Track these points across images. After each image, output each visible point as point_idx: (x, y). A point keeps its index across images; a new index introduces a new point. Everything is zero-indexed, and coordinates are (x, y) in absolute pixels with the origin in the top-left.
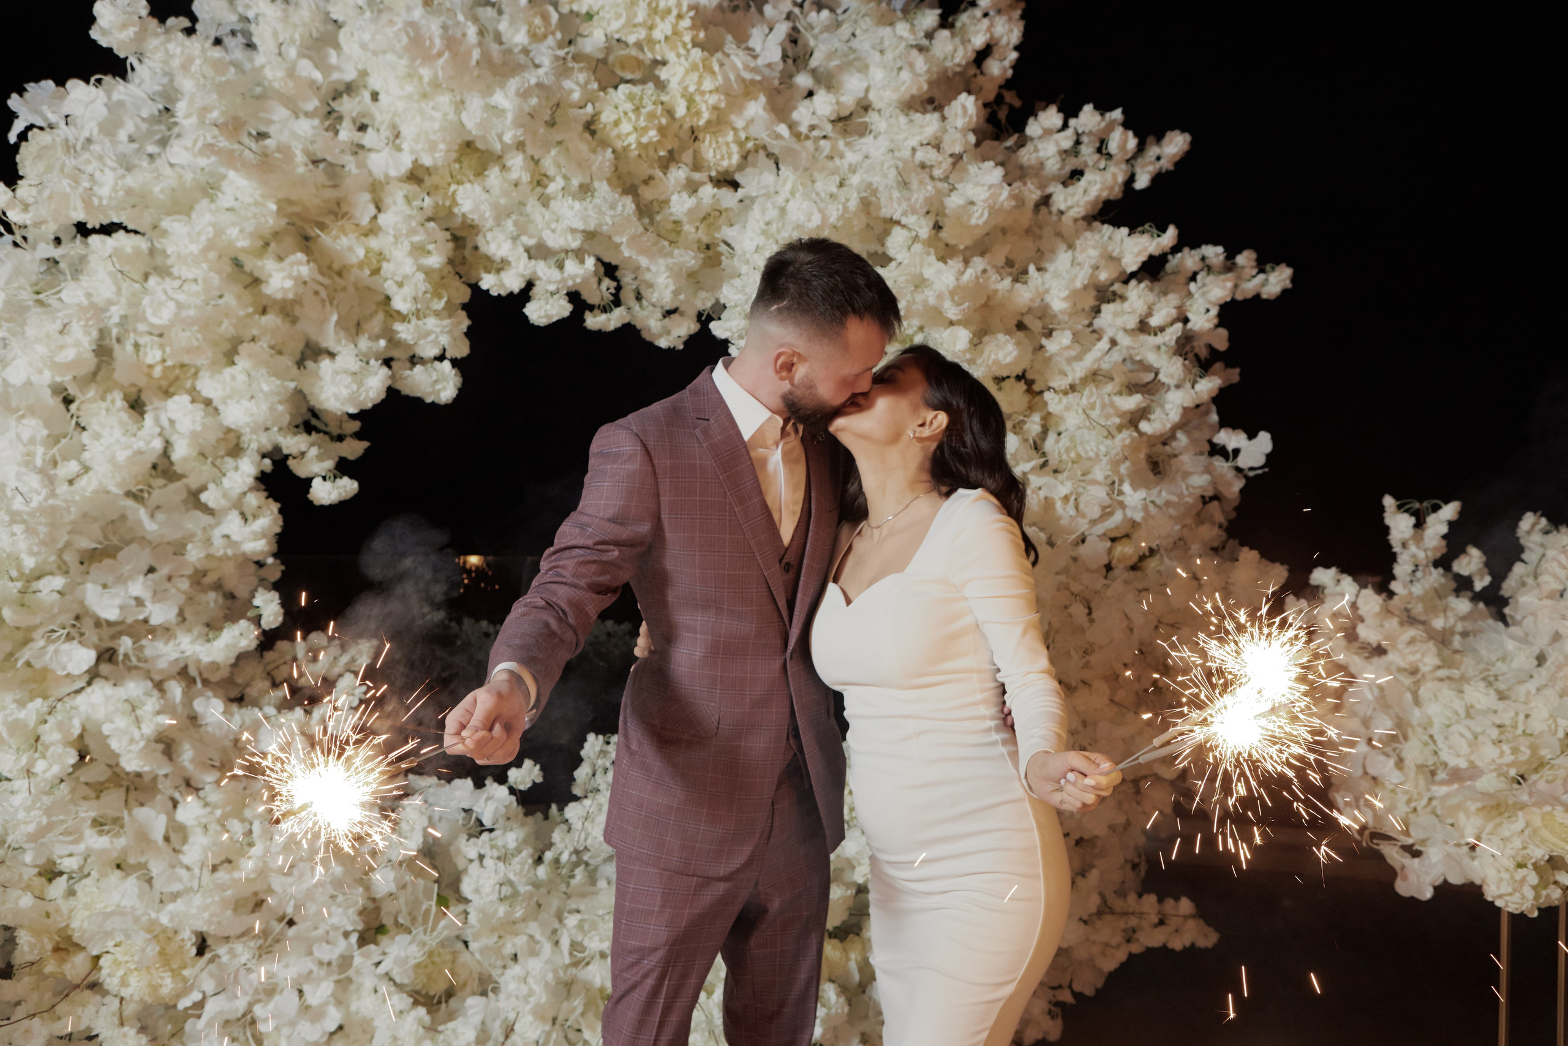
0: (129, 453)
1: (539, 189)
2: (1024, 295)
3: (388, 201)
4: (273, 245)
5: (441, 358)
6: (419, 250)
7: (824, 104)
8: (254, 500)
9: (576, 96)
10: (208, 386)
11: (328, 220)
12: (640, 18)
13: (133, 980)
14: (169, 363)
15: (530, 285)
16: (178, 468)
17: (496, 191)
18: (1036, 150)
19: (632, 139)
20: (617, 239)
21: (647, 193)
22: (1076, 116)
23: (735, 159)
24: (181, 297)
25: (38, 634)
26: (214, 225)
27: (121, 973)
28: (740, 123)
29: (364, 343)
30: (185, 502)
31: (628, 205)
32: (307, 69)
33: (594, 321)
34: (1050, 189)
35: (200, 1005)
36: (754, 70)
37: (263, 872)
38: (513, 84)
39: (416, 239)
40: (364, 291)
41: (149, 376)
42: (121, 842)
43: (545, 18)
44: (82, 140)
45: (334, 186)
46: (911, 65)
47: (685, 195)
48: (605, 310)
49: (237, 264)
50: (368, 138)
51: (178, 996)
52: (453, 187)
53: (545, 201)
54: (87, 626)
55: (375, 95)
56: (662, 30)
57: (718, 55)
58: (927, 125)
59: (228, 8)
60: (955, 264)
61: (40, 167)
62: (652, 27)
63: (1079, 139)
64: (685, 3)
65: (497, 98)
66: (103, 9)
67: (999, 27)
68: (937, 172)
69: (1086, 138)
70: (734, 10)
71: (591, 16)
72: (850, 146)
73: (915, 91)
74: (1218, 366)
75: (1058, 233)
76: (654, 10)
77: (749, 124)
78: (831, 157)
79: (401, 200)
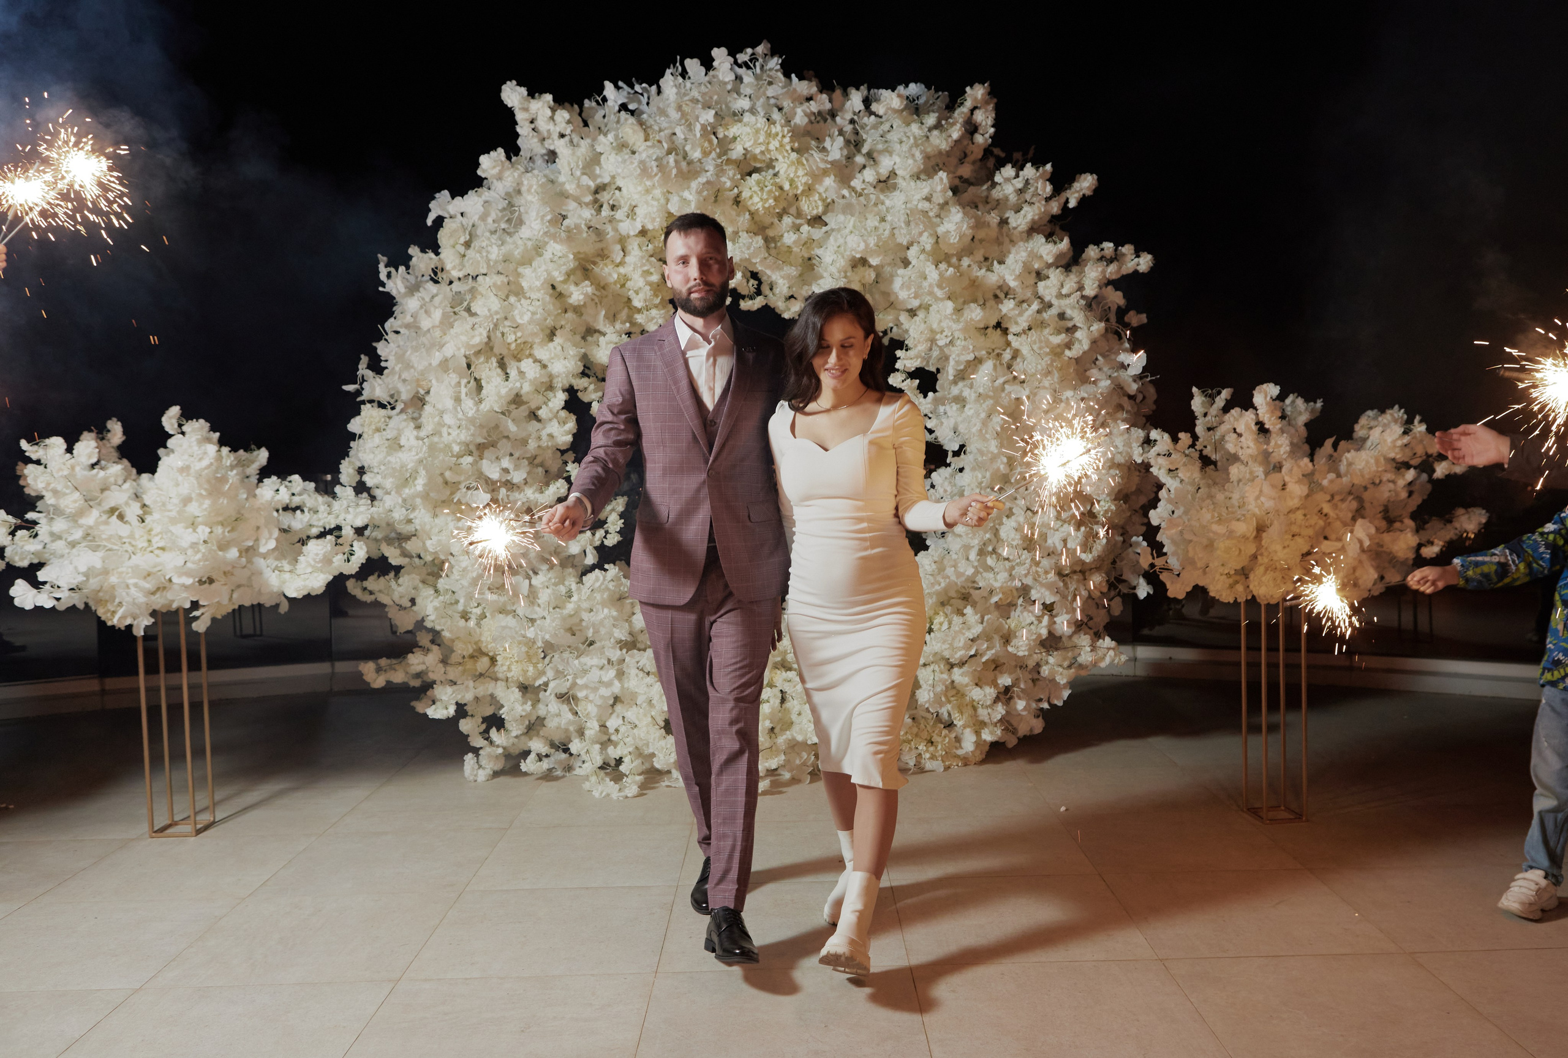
0: (507, 389)
2: (992, 279)
3: (629, 248)
4: (572, 277)
6: (647, 273)
7: (869, 175)
8: (564, 414)
9: (728, 184)
10: (541, 353)
11: (598, 260)
12: (761, 140)
13: (513, 667)
14: (519, 341)
16: (524, 399)
18: (1003, 190)
19: (760, 205)
20: (754, 261)
21: (771, 233)
22: (1022, 170)
23: (821, 209)
24: (531, 309)
25: (462, 486)
26: (546, 271)
27: (508, 663)
28: (821, 189)
29: (618, 326)
30: (529, 416)
31: (759, 241)
32: (586, 181)
33: (744, 305)
34: (1007, 215)
35: (546, 684)
36: (826, 162)
37: (577, 611)
38: (694, 185)
39: (645, 268)
40: (617, 296)
41: (509, 349)
42: (503, 599)
43: (710, 142)
44: (471, 224)
45: (600, 241)
46: (913, 156)
47: (791, 233)
48: (752, 298)
49: (553, 287)
50: (619, 214)
51: (535, 679)
54: (483, 482)
55: (619, 189)
56: (774, 144)
57: (805, 155)
58: (924, 187)
59: (539, 144)
60: (943, 266)
61: (452, 242)
62: (768, 144)
63: (1027, 182)
64: (786, 129)
65: (686, 194)
66: (484, 160)
67: (979, 117)
68: (931, 214)
69: (1031, 181)
70: (818, 122)
71: (735, 138)
72: (887, 197)
73: (915, 170)
74: (1132, 313)
75: (1012, 241)
76: (769, 135)
77: (826, 190)
78: (876, 204)
79: (636, 247)
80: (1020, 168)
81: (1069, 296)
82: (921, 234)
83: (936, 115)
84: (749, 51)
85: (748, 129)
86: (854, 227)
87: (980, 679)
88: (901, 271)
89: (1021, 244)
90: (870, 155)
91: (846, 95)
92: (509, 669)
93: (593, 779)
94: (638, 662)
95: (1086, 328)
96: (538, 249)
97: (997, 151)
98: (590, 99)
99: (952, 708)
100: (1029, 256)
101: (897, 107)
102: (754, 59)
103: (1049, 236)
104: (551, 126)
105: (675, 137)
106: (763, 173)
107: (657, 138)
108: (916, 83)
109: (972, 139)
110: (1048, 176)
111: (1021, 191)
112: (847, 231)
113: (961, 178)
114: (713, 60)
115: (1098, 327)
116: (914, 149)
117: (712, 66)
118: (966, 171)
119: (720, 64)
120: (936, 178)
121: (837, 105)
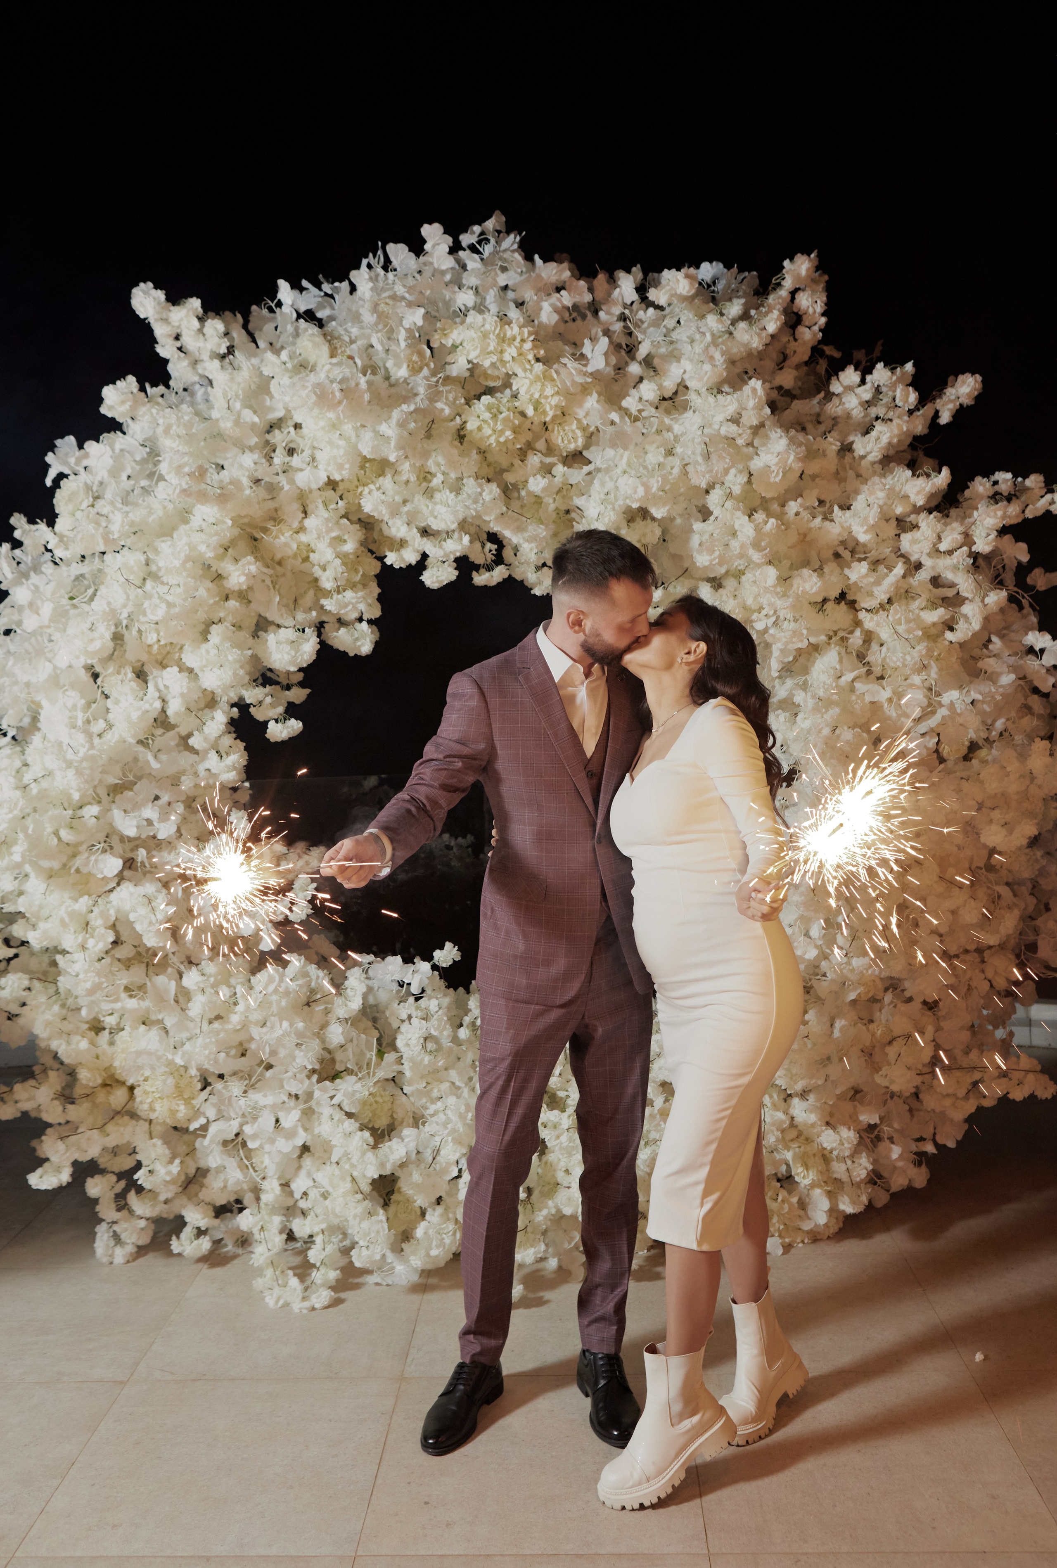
0: (139, 713)
1: (424, 484)
2: (831, 531)
3: (310, 507)
4: (230, 550)
5: (360, 620)
6: (336, 541)
7: (648, 390)
8: (227, 741)
9: (447, 411)
10: (190, 659)
11: (269, 525)
12: (491, 348)
13: (158, 1106)
14: (162, 643)
15: (425, 556)
16: (172, 721)
17: (390, 492)
18: (841, 403)
19: (492, 440)
20: (487, 518)
21: (510, 478)
22: (870, 373)
23: (580, 442)
24: (170, 598)
25: (83, 849)
26: (189, 543)
27: (150, 1098)
28: (581, 413)
29: (301, 616)
30: (178, 745)
31: (492, 491)
32: (249, 416)
33: (480, 579)
34: (851, 438)
35: (204, 1128)
36: (585, 374)
37: (245, 1026)
38: (396, 414)
39: (334, 534)
40: (299, 575)
41: (149, 653)
42: (146, 1004)
43: (421, 354)
44: (96, 482)
45: (272, 499)
46: (712, 358)
47: (539, 477)
48: (489, 568)
49: (206, 566)
50: (295, 461)
51: (189, 1121)
52: (360, 489)
53: (429, 493)
54: (115, 841)
55: (297, 426)
56: (511, 352)
57: (555, 366)
58: (729, 404)
59: (189, 369)
60: (760, 516)
61: (70, 507)
62: (502, 352)
63: (878, 390)
64: (526, 330)
65: (384, 428)
66: (109, 393)
67: (804, 301)
68: (740, 442)
69: (884, 389)
70: (574, 320)
71: (455, 347)
72: (676, 420)
73: (716, 379)
74: (1037, 572)
75: (858, 476)
76: (502, 339)
77: (587, 414)
78: (659, 432)
79: (321, 506)
80: (866, 370)
81: (950, 553)
82: (726, 471)
83: (743, 301)
84: (477, 229)
85: (472, 333)
86: (629, 464)
87: (831, 1115)
88: (697, 526)
89: (876, 479)
90: (648, 362)
91: (612, 280)
92: (152, 1109)
93: (269, 1272)
94: (332, 1098)
95: (978, 599)
96: (184, 515)
97: (829, 350)
98: (259, 305)
99: (795, 1156)
100: (888, 497)
101: (685, 293)
102: (483, 239)
103: (912, 465)
104: (200, 343)
105: (370, 350)
106: (498, 395)
107: (348, 353)
108: (711, 262)
109: (794, 334)
110: (909, 380)
111: (868, 404)
112: (619, 470)
113: (780, 388)
114: (424, 242)
115: (996, 598)
116: (712, 350)
117: (423, 250)
118: (787, 378)
119: (434, 246)
120: (747, 389)
121: (599, 294)
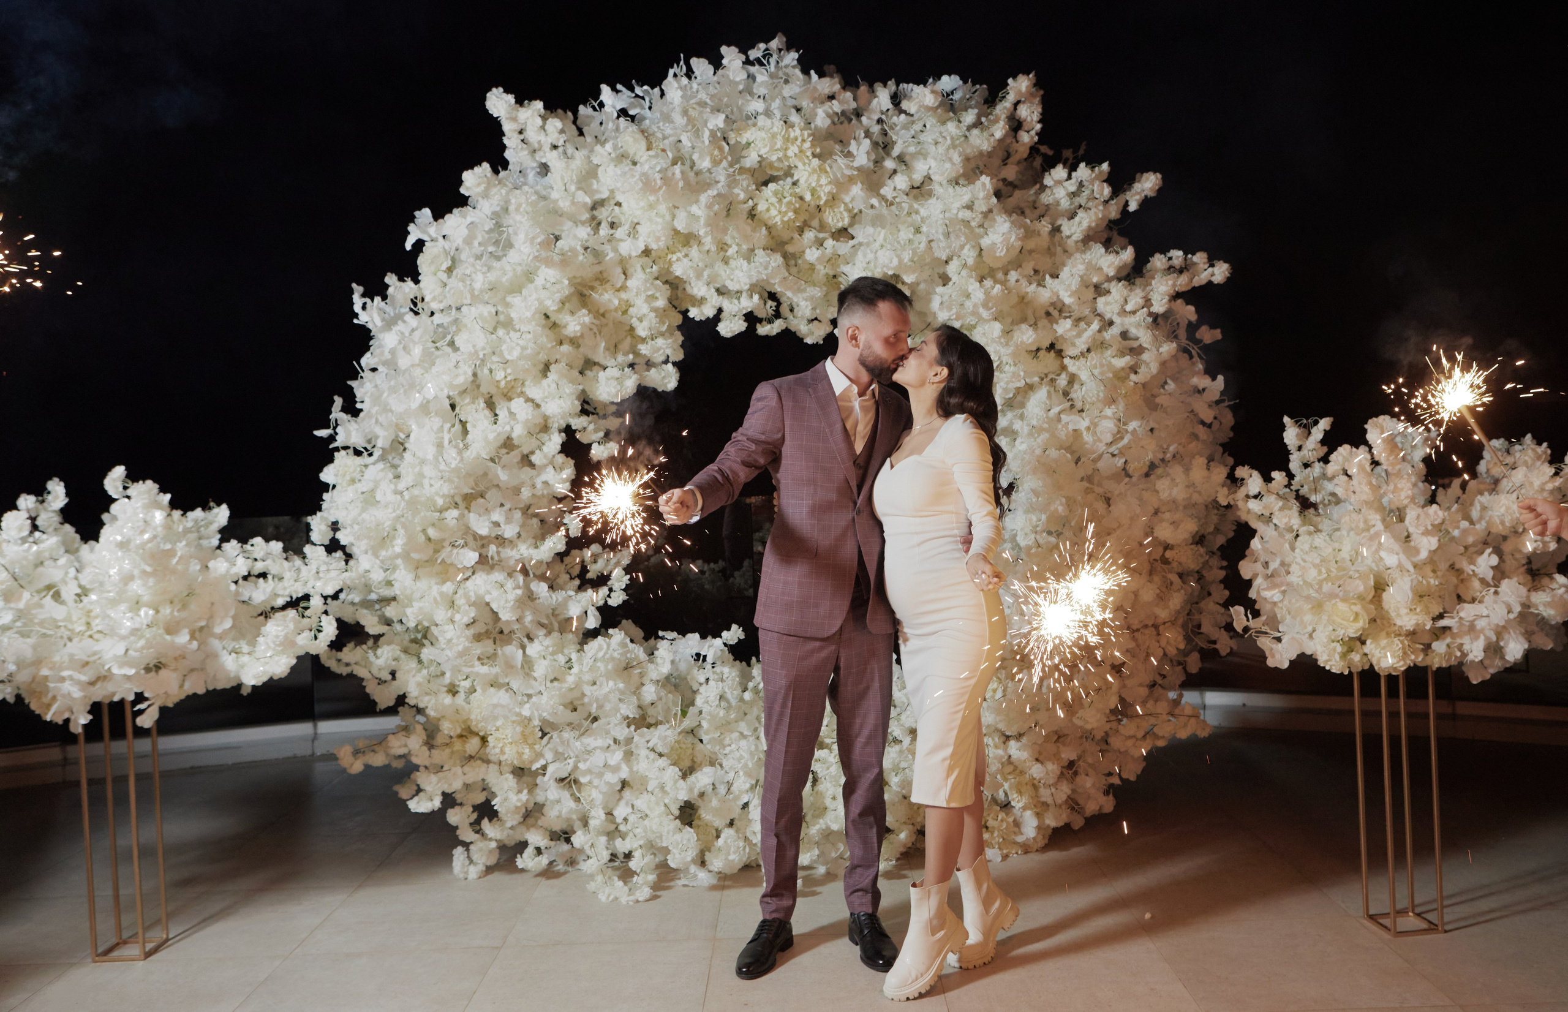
0: (495, 434)
1: (722, 253)
2: (1044, 295)
3: (630, 271)
4: (567, 305)
5: (666, 362)
6: (652, 298)
7: (901, 182)
8: (561, 458)
9: (742, 196)
10: (533, 392)
11: (596, 284)
12: (778, 146)
13: (507, 750)
14: (509, 378)
15: (720, 310)
16: (516, 442)
17: (696, 260)
18: (1053, 194)
19: (778, 219)
20: (773, 281)
21: (790, 248)
22: (1075, 170)
23: (846, 221)
24: (521, 342)
25: (446, 544)
26: (538, 299)
27: (500, 745)
28: (847, 199)
29: (621, 358)
30: (522, 461)
31: (777, 260)
32: (582, 196)
33: (763, 330)
34: (1059, 222)
35: (544, 768)
36: (852, 168)
37: (578, 685)
38: (704, 198)
39: (650, 293)
40: (618, 324)
41: (498, 387)
42: (495, 670)
43: (721, 149)
44: (454, 248)
45: (599, 263)
46: (950, 159)
47: (814, 249)
48: (770, 321)
49: (547, 316)
50: (620, 233)
51: (532, 762)
52: (669, 256)
53: (726, 261)
54: (470, 539)
55: (619, 204)
56: (793, 150)
57: (829, 161)
58: (965, 194)
59: (529, 157)
60: (988, 283)
61: (433, 268)
62: (786, 149)
63: (1081, 185)
64: (806, 133)
65: (694, 209)
66: (467, 176)
67: (1024, 112)
68: (973, 224)
69: (1085, 183)
70: (842, 123)
71: (748, 144)
72: (922, 205)
73: (954, 175)
74: (1204, 328)
75: (1066, 251)
76: (787, 140)
77: (853, 199)
78: (909, 214)
79: (639, 269)
80: (1073, 168)
81: (1134, 312)
82: (962, 247)
83: (976, 111)
84: (762, 46)
85: (763, 134)
86: (885, 240)
87: (1040, 753)
88: (940, 289)
89: (1078, 255)
90: (901, 159)
91: (872, 91)
92: (502, 752)
93: (599, 878)
94: (648, 742)
95: (1154, 349)
96: (529, 276)
97: (1044, 149)
98: (585, 104)
99: (1011, 786)
100: (1087, 269)
101: (930, 105)
102: (767, 55)
103: (1107, 244)
104: (542, 137)
105: (679, 144)
106: (781, 182)
107: (662, 146)
108: (950, 75)
109: (1015, 137)
110: (1105, 177)
111: (1073, 195)
112: (877, 245)
113: (1004, 180)
114: (723, 57)
115: (1168, 348)
116: (952, 151)
117: (721, 64)
118: (1011, 172)
119: (730, 62)
120: (978, 183)
121: (862, 102)
